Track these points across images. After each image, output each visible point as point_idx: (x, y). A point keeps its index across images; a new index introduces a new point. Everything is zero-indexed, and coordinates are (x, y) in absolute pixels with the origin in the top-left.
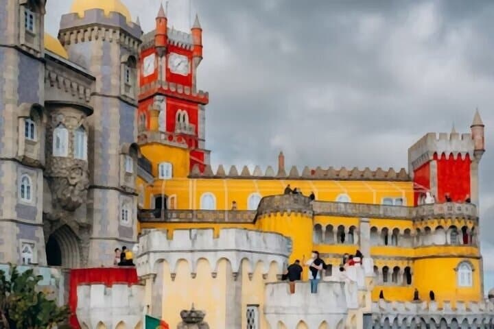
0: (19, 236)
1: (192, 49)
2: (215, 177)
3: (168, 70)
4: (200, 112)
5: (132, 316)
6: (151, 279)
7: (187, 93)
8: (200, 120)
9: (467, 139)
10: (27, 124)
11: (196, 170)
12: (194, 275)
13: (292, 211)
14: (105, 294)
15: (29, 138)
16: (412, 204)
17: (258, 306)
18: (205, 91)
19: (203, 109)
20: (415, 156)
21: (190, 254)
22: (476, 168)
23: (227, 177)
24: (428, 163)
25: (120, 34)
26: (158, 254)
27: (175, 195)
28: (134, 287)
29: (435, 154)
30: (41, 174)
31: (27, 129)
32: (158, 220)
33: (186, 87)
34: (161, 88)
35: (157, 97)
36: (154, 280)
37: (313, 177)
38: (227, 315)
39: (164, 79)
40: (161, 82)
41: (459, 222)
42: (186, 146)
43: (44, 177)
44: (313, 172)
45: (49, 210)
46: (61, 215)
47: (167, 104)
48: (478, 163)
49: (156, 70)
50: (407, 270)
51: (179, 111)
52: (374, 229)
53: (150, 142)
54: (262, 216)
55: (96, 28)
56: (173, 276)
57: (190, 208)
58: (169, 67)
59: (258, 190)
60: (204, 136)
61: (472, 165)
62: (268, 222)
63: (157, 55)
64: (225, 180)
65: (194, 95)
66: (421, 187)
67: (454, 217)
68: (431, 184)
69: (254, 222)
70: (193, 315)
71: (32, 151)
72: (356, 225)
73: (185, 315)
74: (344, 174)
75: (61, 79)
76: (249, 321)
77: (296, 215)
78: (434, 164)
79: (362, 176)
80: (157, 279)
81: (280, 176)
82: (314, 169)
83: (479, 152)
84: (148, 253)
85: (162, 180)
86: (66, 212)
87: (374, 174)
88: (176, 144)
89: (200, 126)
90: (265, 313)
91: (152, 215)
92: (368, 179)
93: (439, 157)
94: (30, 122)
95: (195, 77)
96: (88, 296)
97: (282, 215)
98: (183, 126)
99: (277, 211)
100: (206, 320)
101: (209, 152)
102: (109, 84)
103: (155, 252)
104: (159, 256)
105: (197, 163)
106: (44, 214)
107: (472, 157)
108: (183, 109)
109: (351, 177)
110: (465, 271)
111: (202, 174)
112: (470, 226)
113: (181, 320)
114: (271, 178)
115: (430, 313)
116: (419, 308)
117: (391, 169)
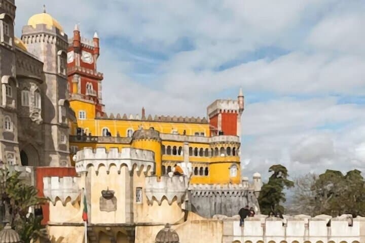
0: (5, 150)
1: (94, 49)
2: (109, 119)
3: (81, 60)
4: (99, 84)
5: (74, 194)
6: (85, 175)
7: (92, 73)
8: (99, 88)
9: (236, 103)
10: (7, 87)
11: (99, 115)
12: (108, 173)
13: (151, 138)
14: (59, 181)
15: (8, 96)
16: (209, 135)
17: (141, 188)
18: (101, 73)
19: (101, 83)
20: (211, 111)
21: (105, 161)
22: (240, 118)
23: (115, 119)
24: (217, 115)
25: (57, 39)
26: (88, 161)
27: (88, 128)
28: (75, 178)
29: (221, 110)
30: (16, 115)
31: (7, 90)
32: (79, 141)
33: (91, 70)
34: (78, 70)
35: (76, 75)
36: (86, 175)
37: (159, 120)
38: (126, 193)
39: (79, 65)
40: (77, 67)
41: (232, 145)
42: (93, 102)
43: (17, 117)
44: (160, 118)
45: (21, 135)
46: (28, 138)
47: (81, 79)
48: (241, 115)
49: (74, 60)
50: (207, 168)
51: (88, 83)
52: (191, 149)
53: (73, 99)
54: (135, 141)
55: (43, 35)
56: (97, 173)
57: (96, 136)
58: (82, 58)
59: (132, 127)
60: (101, 97)
61: (238, 116)
62: (138, 143)
63: (75, 52)
64: (114, 121)
65: (96, 75)
66: (213, 127)
67: (229, 143)
68: (218, 126)
69: (131, 143)
70: (109, 193)
71: (11, 103)
72: (182, 146)
73: (104, 193)
74: (175, 120)
75: (24, 63)
76: (137, 196)
77: (153, 141)
78: (220, 115)
79: (184, 120)
80: (88, 174)
81: (143, 120)
82: (160, 116)
83: (241, 110)
84: (83, 160)
85: (80, 120)
86: (30, 137)
87: (190, 119)
88: (88, 101)
89: (99, 92)
90: (145, 192)
91: (76, 139)
92: (187, 123)
93: (223, 111)
94: (8, 86)
95: (96, 64)
96: (50, 183)
97: (145, 140)
98: (90, 91)
99: (143, 138)
100: (115, 195)
101: (104, 105)
102: (51, 67)
103: (87, 160)
104: (89, 162)
105: (99, 111)
106: (19, 138)
107: (238, 112)
108: (90, 82)
109: (179, 121)
110: (234, 169)
111: (102, 117)
112: (236, 147)
113: (101, 195)
114: (138, 120)
115: (217, 189)
116: (211, 188)
117: (199, 117)
